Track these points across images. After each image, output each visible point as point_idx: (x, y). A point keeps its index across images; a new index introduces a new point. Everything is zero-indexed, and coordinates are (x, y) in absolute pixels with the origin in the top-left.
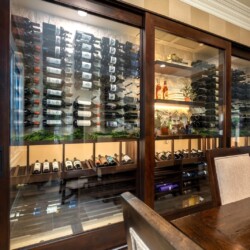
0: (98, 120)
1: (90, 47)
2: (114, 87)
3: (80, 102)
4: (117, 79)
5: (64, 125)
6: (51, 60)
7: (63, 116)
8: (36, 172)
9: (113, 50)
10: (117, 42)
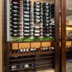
0: (42, 34)
1: (39, 6)
2: (48, 21)
3: (36, 27)
4: (49, 18)
5: (30, 36)
6: (26, 12)
7: (30, 32)
8: (21, 53)
9: (47, 7)
10: (49, 4)
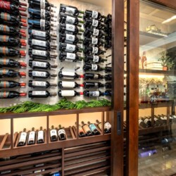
0: (81, 90)
1: (73, 19)
2: (96, 58)
3: (64, 73)
4: (99, 50)
5: (48, 95)
6: (36, 32)
7: (49, 85)
8: (21, 144)
9: (95, 23)
10: (99, 14)
